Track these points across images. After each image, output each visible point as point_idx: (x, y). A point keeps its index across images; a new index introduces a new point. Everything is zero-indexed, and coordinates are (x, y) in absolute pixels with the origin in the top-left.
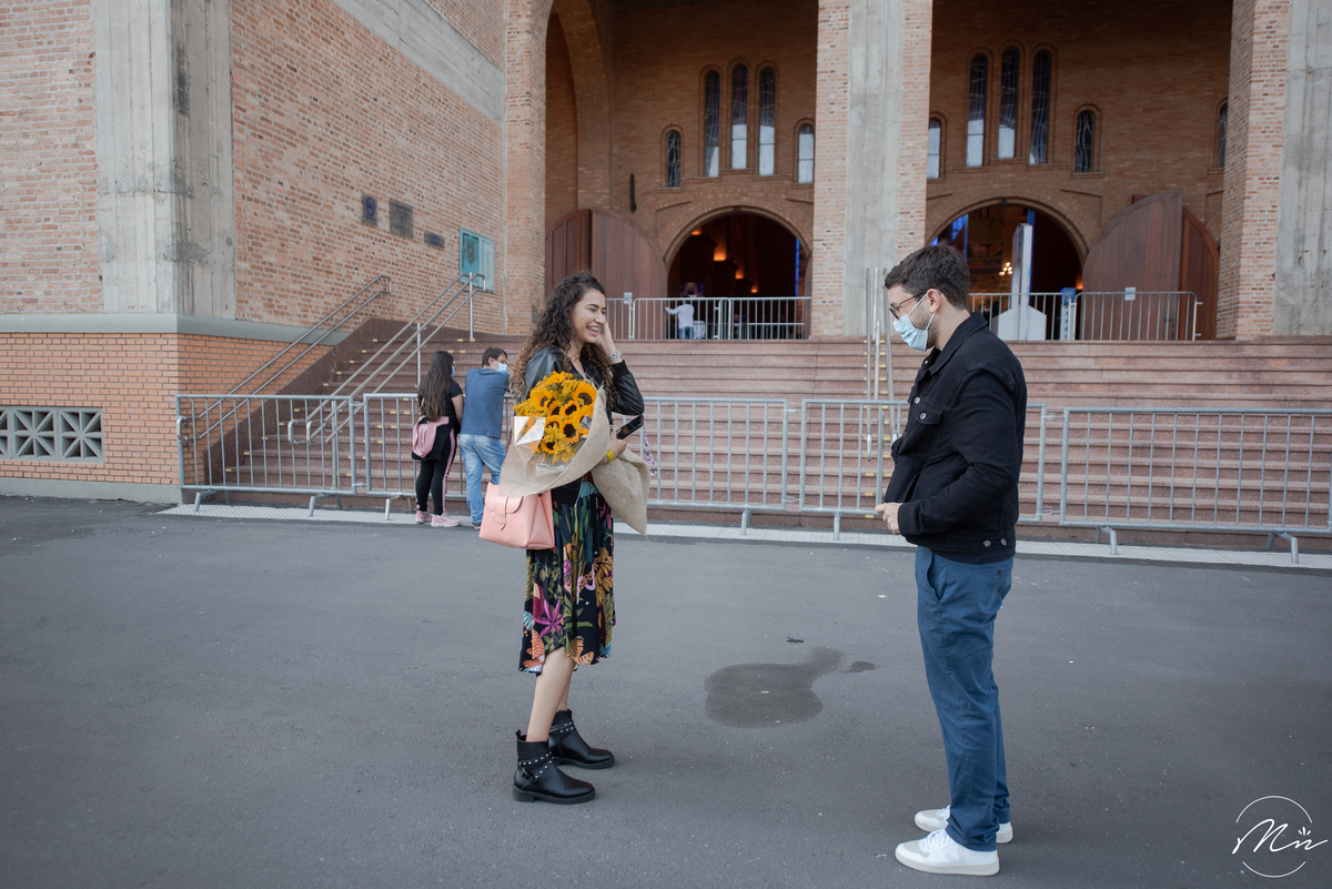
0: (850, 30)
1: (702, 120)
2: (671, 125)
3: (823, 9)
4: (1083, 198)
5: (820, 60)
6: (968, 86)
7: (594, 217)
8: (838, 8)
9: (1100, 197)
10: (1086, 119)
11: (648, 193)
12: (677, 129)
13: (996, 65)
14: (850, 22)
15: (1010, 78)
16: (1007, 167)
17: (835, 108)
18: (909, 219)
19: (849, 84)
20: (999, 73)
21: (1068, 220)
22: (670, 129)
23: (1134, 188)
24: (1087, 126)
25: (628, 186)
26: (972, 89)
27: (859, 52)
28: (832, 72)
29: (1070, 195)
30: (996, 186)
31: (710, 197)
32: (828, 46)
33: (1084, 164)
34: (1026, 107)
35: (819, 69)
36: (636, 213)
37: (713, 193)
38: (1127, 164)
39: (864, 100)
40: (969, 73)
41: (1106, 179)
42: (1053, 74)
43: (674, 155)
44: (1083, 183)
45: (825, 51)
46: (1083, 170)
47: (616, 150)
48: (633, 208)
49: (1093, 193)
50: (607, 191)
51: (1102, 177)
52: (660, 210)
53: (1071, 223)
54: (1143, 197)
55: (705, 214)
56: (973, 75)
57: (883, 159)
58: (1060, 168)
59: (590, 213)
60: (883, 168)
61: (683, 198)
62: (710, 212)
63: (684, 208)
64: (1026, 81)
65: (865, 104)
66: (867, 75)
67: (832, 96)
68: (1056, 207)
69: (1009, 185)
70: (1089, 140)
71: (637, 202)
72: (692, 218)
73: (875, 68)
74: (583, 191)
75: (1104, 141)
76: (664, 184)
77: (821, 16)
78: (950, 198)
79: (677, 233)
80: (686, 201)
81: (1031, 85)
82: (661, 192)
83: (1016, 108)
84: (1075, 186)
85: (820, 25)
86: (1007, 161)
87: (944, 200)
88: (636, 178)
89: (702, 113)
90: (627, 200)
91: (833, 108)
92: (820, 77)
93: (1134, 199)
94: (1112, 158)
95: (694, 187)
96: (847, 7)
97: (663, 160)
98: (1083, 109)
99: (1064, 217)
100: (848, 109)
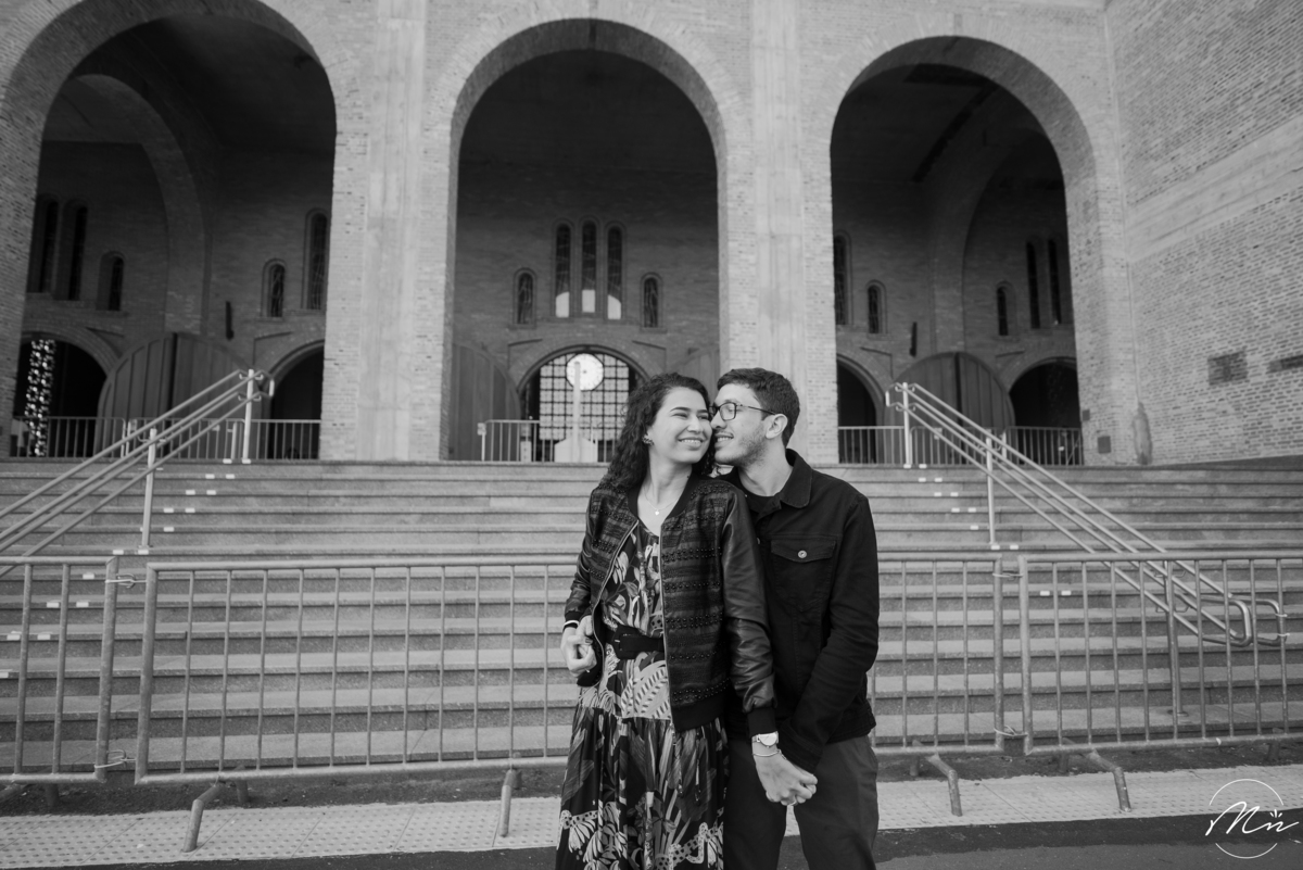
0: (368, 157)
1: (308, 258)
2: (275, 260)
3: (341, 133)
4: (652, 349)
5: (337, 181)
6: (555, 250)
7: (179, 341)
8: (357, 134)
9: (664, 349)
10: (651, 286)
11: (247, 321)
12: (281, 263)
13: (577, 236)
14: (369, 149)
15: (589, 247)
16: (588, 320)
17: (351, 229)
18: (426, 343)
19: (366, 207)
20: (580, 242)
21: (640, 367)
22: (274, 263)
23: (690, 342)
24: (653, 292)
25: (223, 314)
26: (559, 252)
27: (376, 178)
28: (349, 193)
29: (641, 347)
30: (579, 335)
31: (312, 329)
32: (344, 169)
33: (652, 321)
34: (602, 270)
35: (335, 189)
36: (234, 340)
37: (316, 325)
38: (684, 323)
39: (382, 224)
40: (555, 240)
41: (669, 335)
42: (624, 247)
43: (278, 288)
44: (652, 338)
45: (342, 173)
46: (651, 326)
47: (214, 278)
48: (230, 335)
49: (659, 345)
50: (199, 316)
51: (665, 332)
52: (259, 339)
53: (643, 370)
54: (695, 350)
55: (306, 346)
56: (559, 241)
57: (401, 282)
58: (631, 323)
59: (175, 336)
60: (400, 291)
61: (284, 328)
62: (311, 344)
63: (284, 339)
64: (602, 250)
65: (382, 228)
66: (384, 200)
67: (348, 217)
68: (630, 355)
69: (590, 335)
70: (655, 302)
71: (235, 329)
72: (293, 348)
73: (393, 194)
74: (171, 315)
75: (665, 305)
76: (265, 313)
77: (339, 139)
78: (540, 343)
79: (276, 362)
80: (286, 331)
81: (606, 254)
82: (262, 321)
83: (595, 271)
84: (644, 338)
85: (338, 149)
86: (589, 315)
87: (535, 345)
88: (233, 306)
89: (308, 251)
90: (223, 327)
91: (349, 228)
92: (335, 197)
93: (690, 351)
94: (672, 318)
95: (296, 319)
96: (366, 135)
97: (266, 291)
98: (649, 276)
99: (636, 364)
100: (365, 230)
